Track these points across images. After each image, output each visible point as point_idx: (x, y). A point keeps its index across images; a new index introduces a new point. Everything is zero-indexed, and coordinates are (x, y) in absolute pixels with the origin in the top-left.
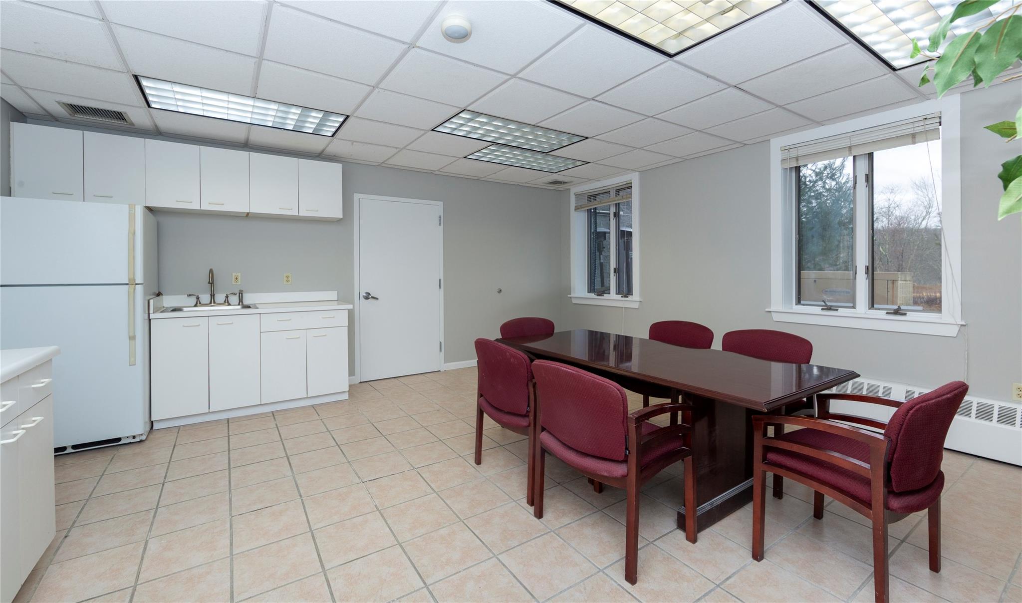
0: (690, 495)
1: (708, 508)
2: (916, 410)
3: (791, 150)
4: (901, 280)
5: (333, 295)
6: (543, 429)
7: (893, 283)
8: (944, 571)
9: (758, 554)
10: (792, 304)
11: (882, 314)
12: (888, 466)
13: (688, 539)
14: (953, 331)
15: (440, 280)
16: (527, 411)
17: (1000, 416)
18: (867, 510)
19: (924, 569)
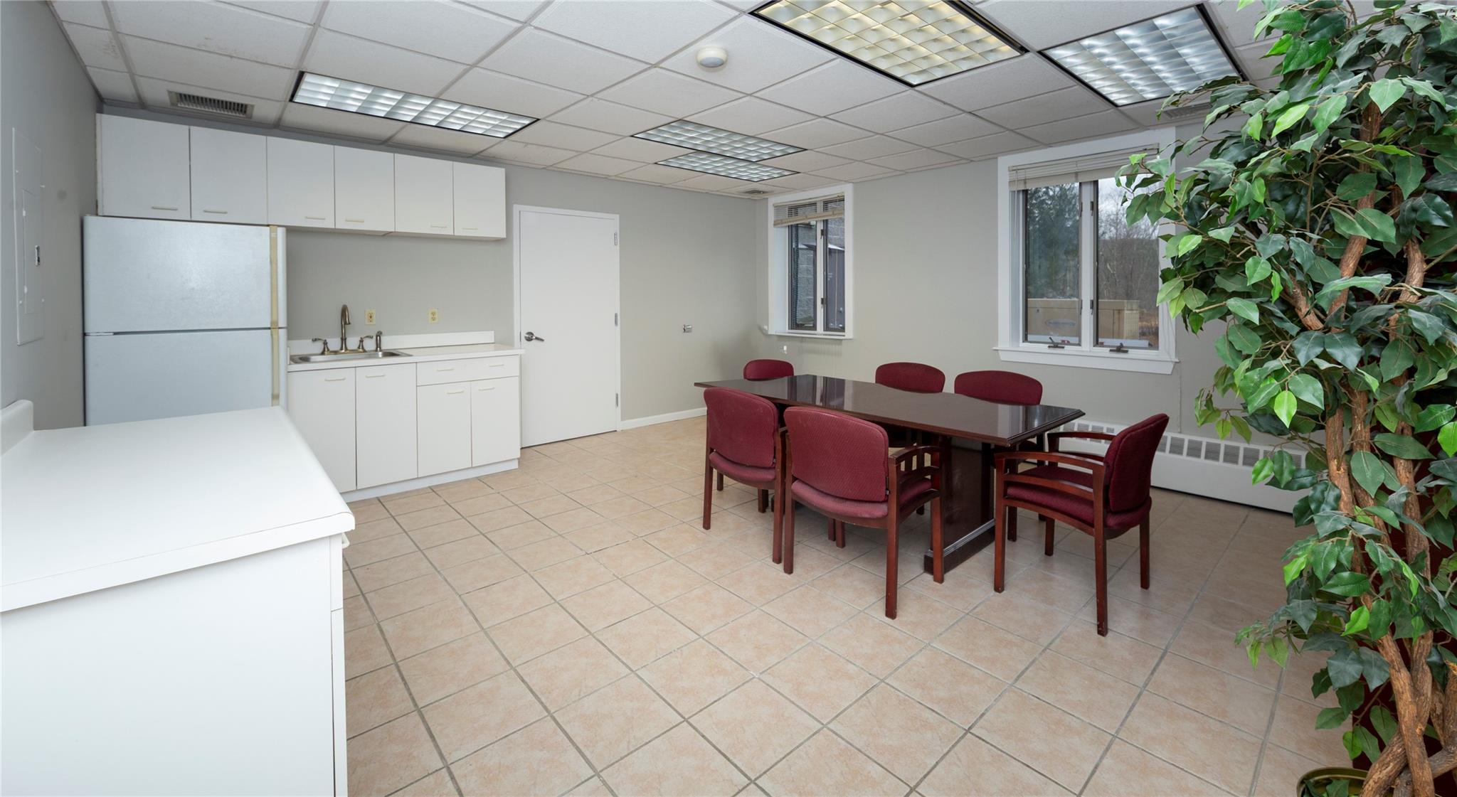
0: (938, 536)
1: (953, 550)
2: (1129, 438)
3: (1018, 171)
4: (1128, 310)
5: (489, 336)
6: (795, 479)
7: (1119, 313)
8: (1152, 588)
9: (999, 587)
10: (1018, 341)
11: (1104, 351)
12: (1106, 489)
13: (935, 580)
14: (1168, 369)
15: (616, 315)
16: (773, 463)
17: (1208, 452)
18: (1089, 528)
19: (1137, 587)
